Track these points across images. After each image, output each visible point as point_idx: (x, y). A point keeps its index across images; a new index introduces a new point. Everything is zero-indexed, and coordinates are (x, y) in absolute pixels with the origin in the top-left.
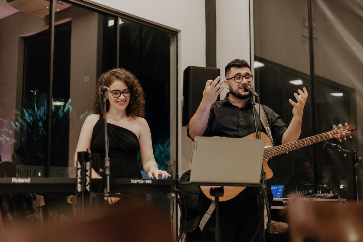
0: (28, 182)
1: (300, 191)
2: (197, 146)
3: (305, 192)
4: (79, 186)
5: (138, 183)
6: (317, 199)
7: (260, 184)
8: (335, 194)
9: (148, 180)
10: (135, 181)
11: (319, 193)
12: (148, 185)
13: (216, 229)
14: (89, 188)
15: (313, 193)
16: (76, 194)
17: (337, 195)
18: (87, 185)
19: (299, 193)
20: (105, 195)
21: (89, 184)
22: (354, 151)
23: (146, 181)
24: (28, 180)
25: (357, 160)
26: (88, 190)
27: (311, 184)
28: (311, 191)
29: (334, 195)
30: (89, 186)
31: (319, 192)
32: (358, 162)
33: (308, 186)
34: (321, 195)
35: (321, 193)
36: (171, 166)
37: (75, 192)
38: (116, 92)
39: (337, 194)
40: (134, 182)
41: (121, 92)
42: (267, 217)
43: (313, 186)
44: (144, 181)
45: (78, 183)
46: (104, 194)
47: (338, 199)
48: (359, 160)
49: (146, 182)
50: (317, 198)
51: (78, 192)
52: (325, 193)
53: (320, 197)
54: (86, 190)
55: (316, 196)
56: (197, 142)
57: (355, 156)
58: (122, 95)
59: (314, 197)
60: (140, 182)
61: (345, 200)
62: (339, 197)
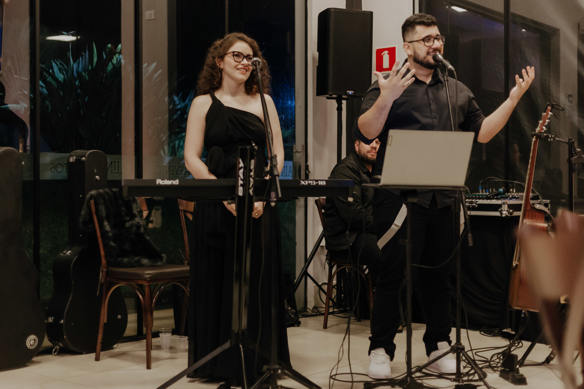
0: (176, 184)
1: (486, 189)
2: (391, 141)
3: (492, 190)
4: (241, 189)
5: (309, 184)
6: (511, 201)
7: (464, 187)
8: (536, 193)
9: (321, 182)
10: (305, 182)
11: (513, 192)
12: (322, 186)
13: (407, 241)
14: (252, 192)
15: (504, 193)
16: (237, 199)
17: (538, 195)
18: (251, 188)
19: (484, 192)
20: (271, 200)
21: (252, 186)
22: (572, 140)
23: (319, 182)
24: (176, 182)
25: (575, 152)
26: (251, 193)
27: (501, 180)
28: (501, 190)
29: (534, 195)
30: (252, 189)
31: (513, 190)
32: (576, 155)
33: (498, 182)
34: (516, 195)
35: (516, 193)
36: (298, 152)
37: (235, 196)
38: (237, 55)
39: (537, 193)
40: (304, 184)
41: (244, 56)
42: (463, 225)
43: (504, 182)
44: (317, 183)
45: (240, 185)
46: (271, 198)
47: (539, 200)
48: (577, 153)
49: (319, 184)
50: (511, 199)
51: (239, 197)
52: (521, 192)
53: (515, 198)
54: (249, 193)
55: (509, 196)
56: (392, 136)
57: (572, 147)
58: (245, 60)
59: (507, 198)
60: (311, 184)
61: (548, 201)
62: (540, 197)
